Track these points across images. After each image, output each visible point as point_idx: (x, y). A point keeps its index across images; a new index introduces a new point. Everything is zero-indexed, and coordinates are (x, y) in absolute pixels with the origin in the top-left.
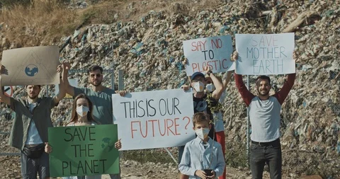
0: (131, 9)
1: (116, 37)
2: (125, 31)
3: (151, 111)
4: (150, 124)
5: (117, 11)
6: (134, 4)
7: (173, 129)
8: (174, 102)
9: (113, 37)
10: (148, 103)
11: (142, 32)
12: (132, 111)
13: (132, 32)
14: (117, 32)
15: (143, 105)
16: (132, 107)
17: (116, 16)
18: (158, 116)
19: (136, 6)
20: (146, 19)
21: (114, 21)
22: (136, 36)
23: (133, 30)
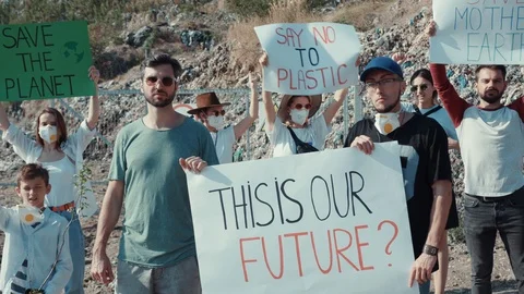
0: (396, 10)
1: (373, 48)
2: (386, 39)
3: (291, 210)
4: (289, 243)
5: (377, 14)
6: (400, 3)
7: (352, 254)
8: (350, 184)
9: (369, 49)
10: (280, 189)
11: (409, 39)
12: (240, 210)
13: (396, 40)
14: (374, 41)
15: (268, 194)
16: (239, 201)
17: (376, 21)
18: (309, 222)
19: (404, 6)
20: (415, 21)
21: (373, 27)
22: (401, 46)
23: (397, 38)
